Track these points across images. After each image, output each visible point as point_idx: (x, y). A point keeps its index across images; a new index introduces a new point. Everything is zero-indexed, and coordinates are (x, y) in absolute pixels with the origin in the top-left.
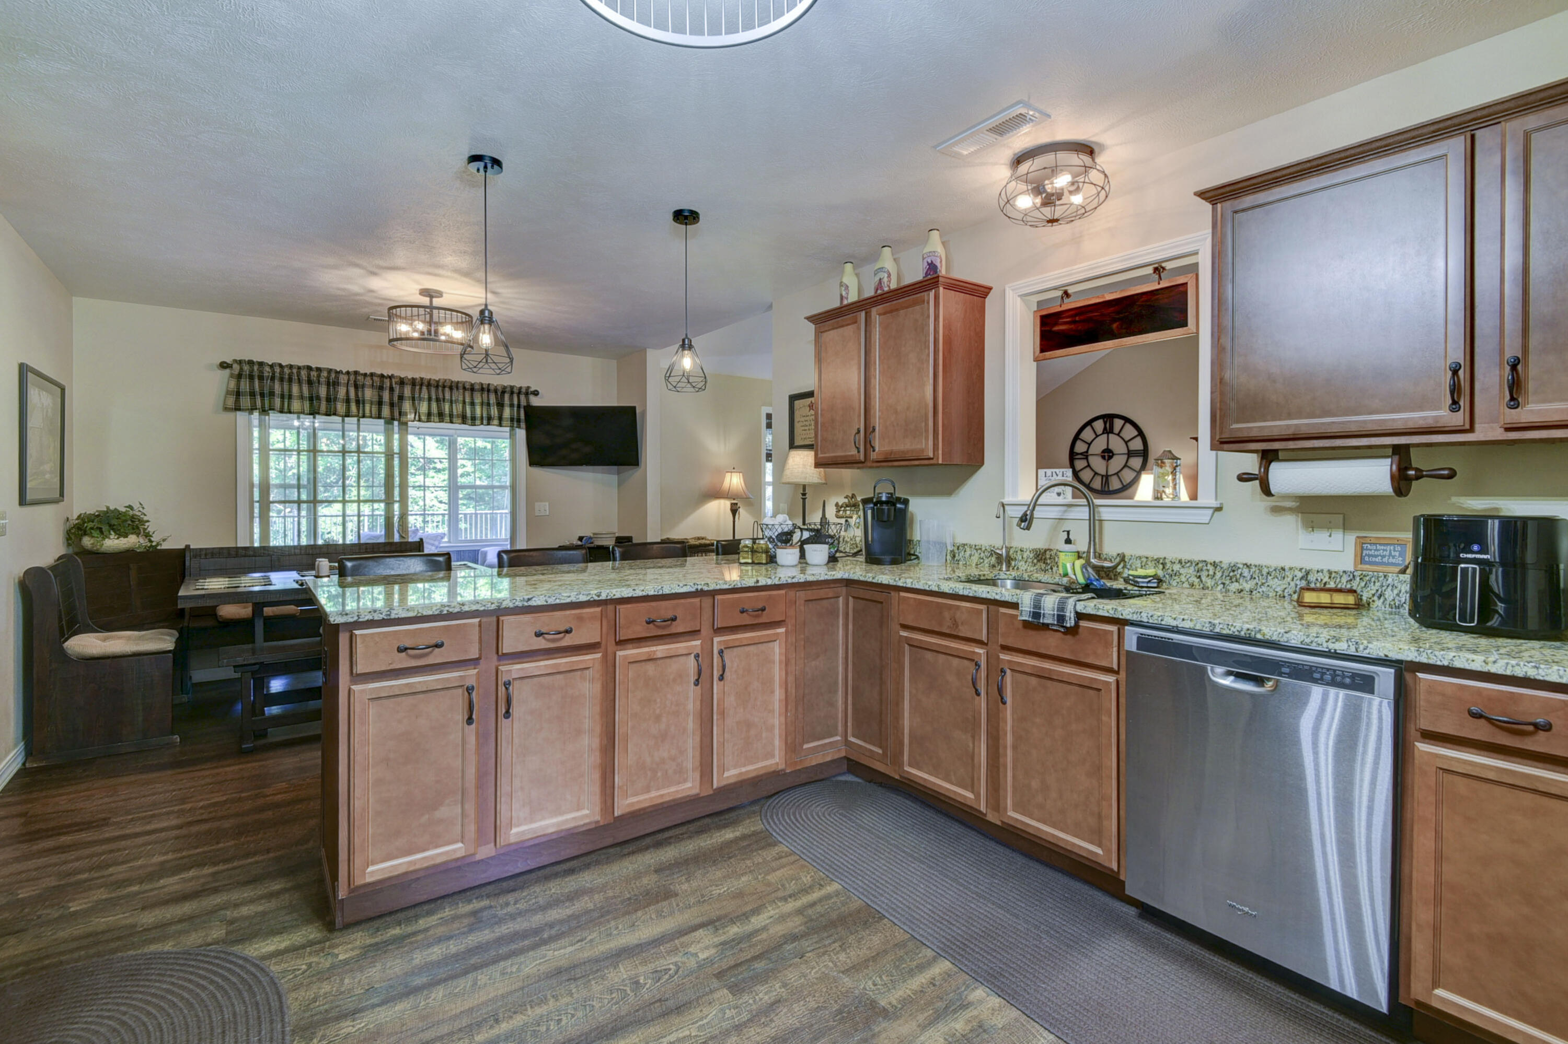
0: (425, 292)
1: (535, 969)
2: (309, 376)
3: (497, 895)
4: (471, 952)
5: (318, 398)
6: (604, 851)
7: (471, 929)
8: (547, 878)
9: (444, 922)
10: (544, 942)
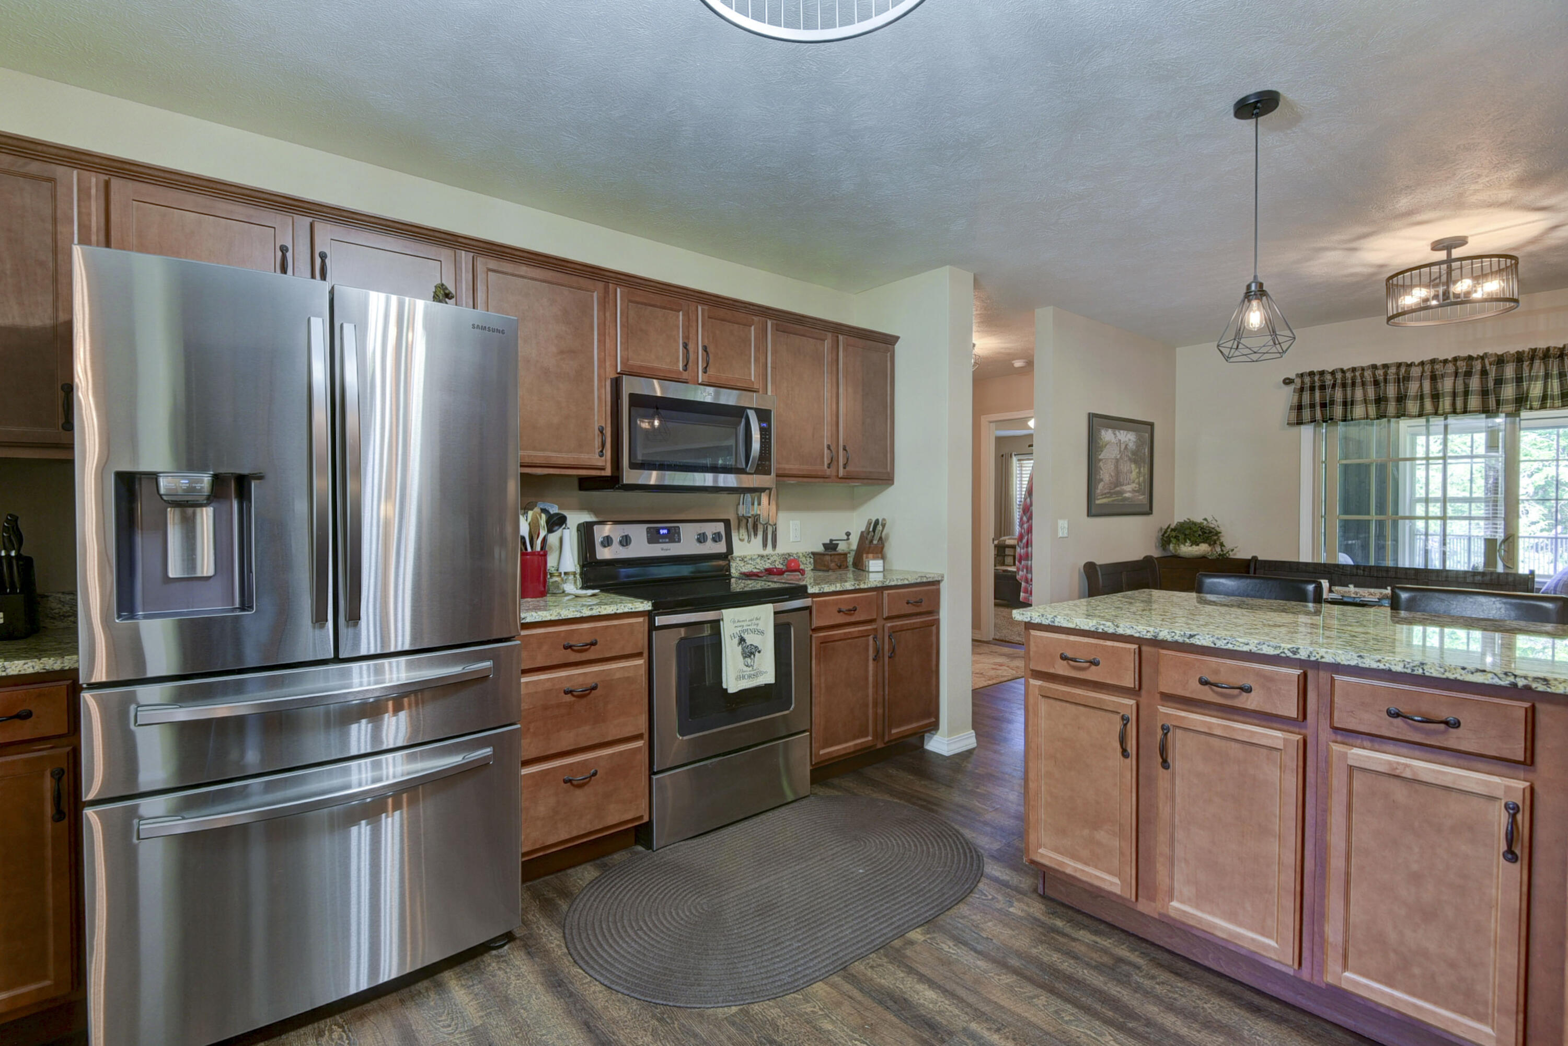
0: (1437, 246)
1: (1078, 1034)
2: (1374, 376)
3: (1160, 965)
4: (1069, 979)
5: (1386, 399)
6: (1328, 1027)
7: (1099, 968)
8: (1222, 993)
9: (1094, 947)
10: (1121, 1028)
